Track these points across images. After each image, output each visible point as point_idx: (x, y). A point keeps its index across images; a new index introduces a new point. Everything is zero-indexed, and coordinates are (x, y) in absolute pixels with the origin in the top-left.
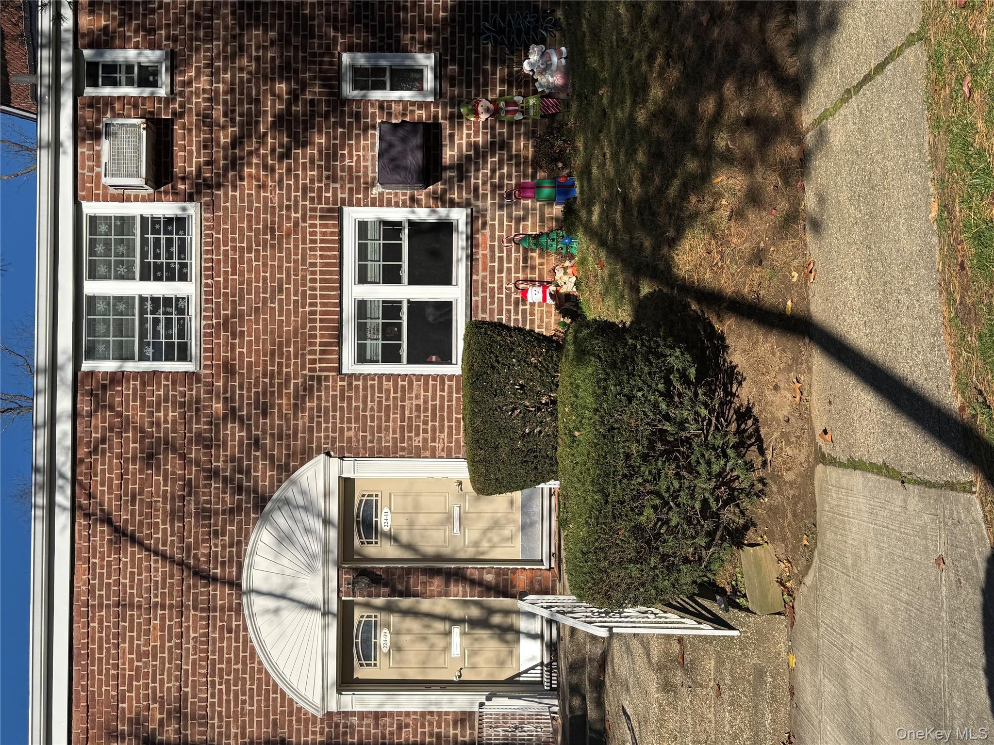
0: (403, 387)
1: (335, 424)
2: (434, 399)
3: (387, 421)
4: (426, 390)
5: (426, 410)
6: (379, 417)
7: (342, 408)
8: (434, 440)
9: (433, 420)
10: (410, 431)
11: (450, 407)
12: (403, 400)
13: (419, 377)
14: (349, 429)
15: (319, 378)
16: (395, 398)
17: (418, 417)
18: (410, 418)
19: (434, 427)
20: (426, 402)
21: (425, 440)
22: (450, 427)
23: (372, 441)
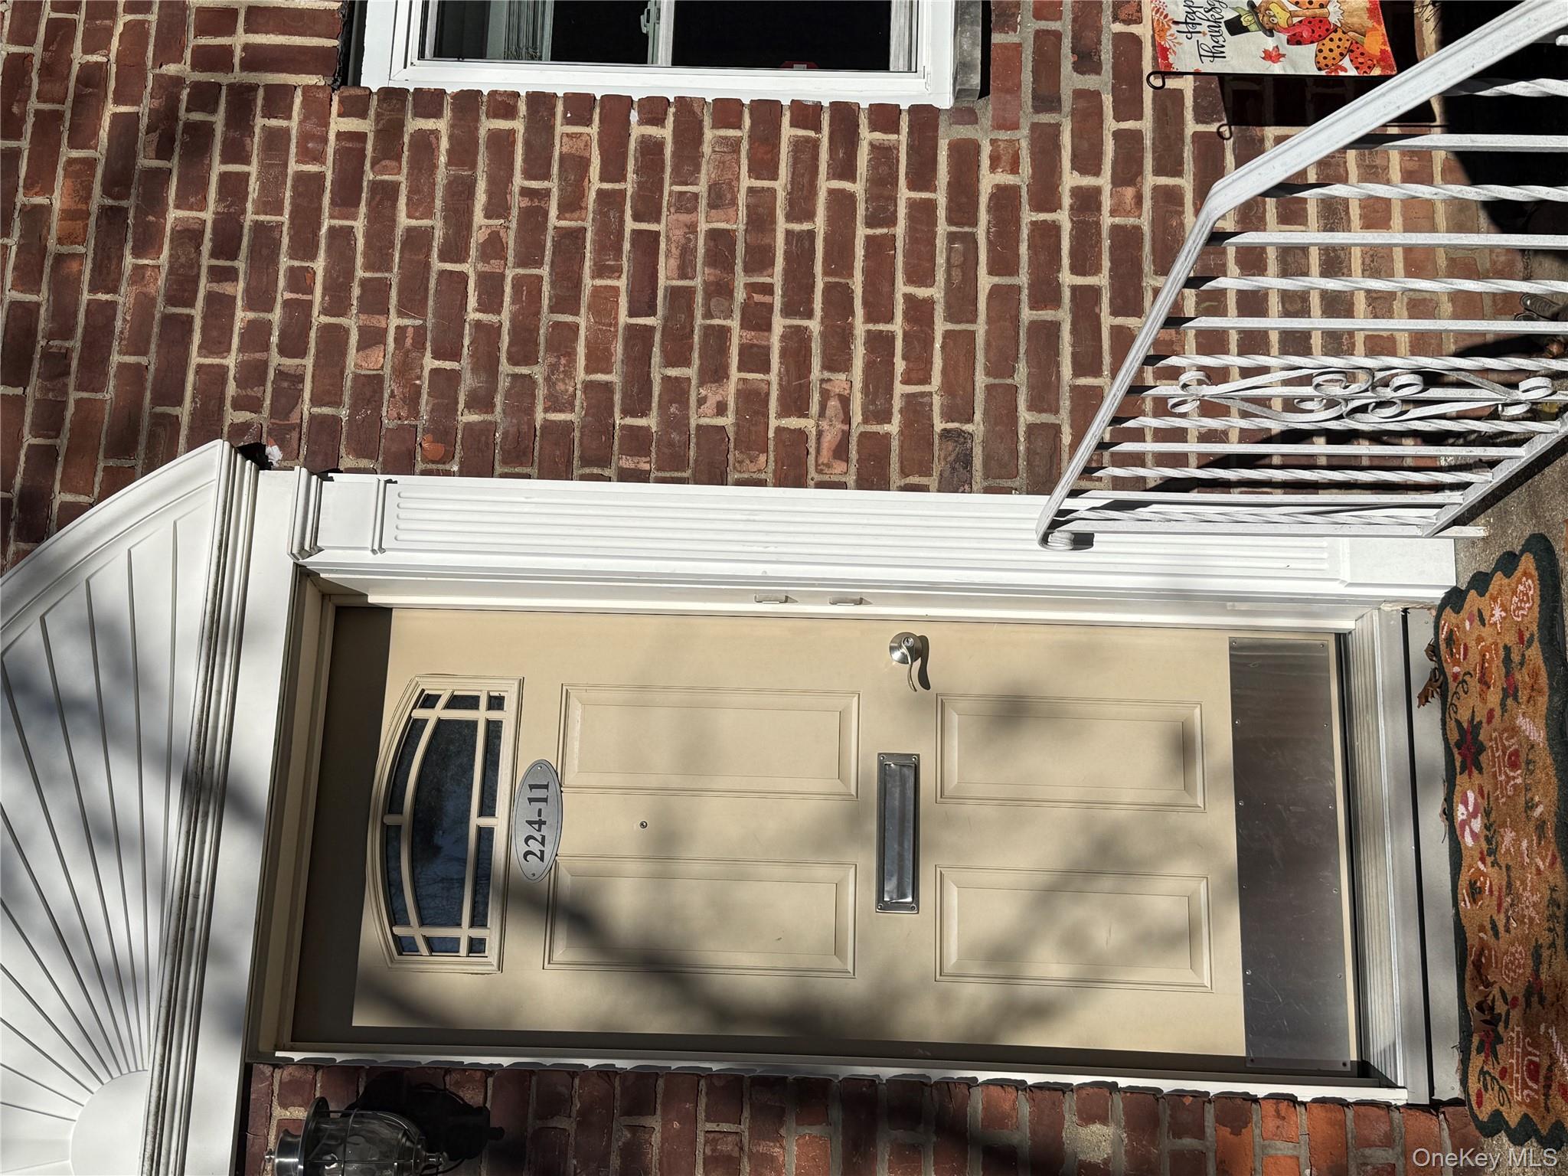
0: (651, 149)
1: (299, 312)
2: (801, 206)
3: (567, 301)
4: (763, 166)
5: (760, 259)
6: (529, 289)
7: (341, 238)
8: (795, 402)
9: (798, 303)
10: (677, 356)
11: (878, 249)
12: (648, 209)
13: (727, 110)
14: (372, 338)
15: (242, 97)
16: (610, 201)
17: (721, 290)
18: (680, 298)
19: (797, 342)
20: (760, 219)
21: (753, 401)
22: (880, 344)
23: (481, 401)
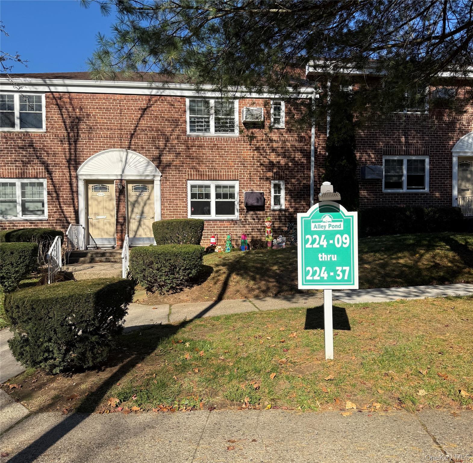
0: (183, 200)
1: (171, 178)
2: (180, 209)
3: (173, 195)
4: (183, 207)
5: (176, 207)
6: (174, 192)
7: (176, 180)
8: (167, 209)
9: (173, 209)
10: (169, 202)
11: (177, 214)
12: (179, 200)
13: (187, 205)
14: (170, 183)
15: (186, 173)
16: (180, 197)
17: (174, 205)
18: (174, 202)
19: (171, 209)
20: (179, 207)
21: (167, 207)
22: (171, 215)
23: (166, 190)
